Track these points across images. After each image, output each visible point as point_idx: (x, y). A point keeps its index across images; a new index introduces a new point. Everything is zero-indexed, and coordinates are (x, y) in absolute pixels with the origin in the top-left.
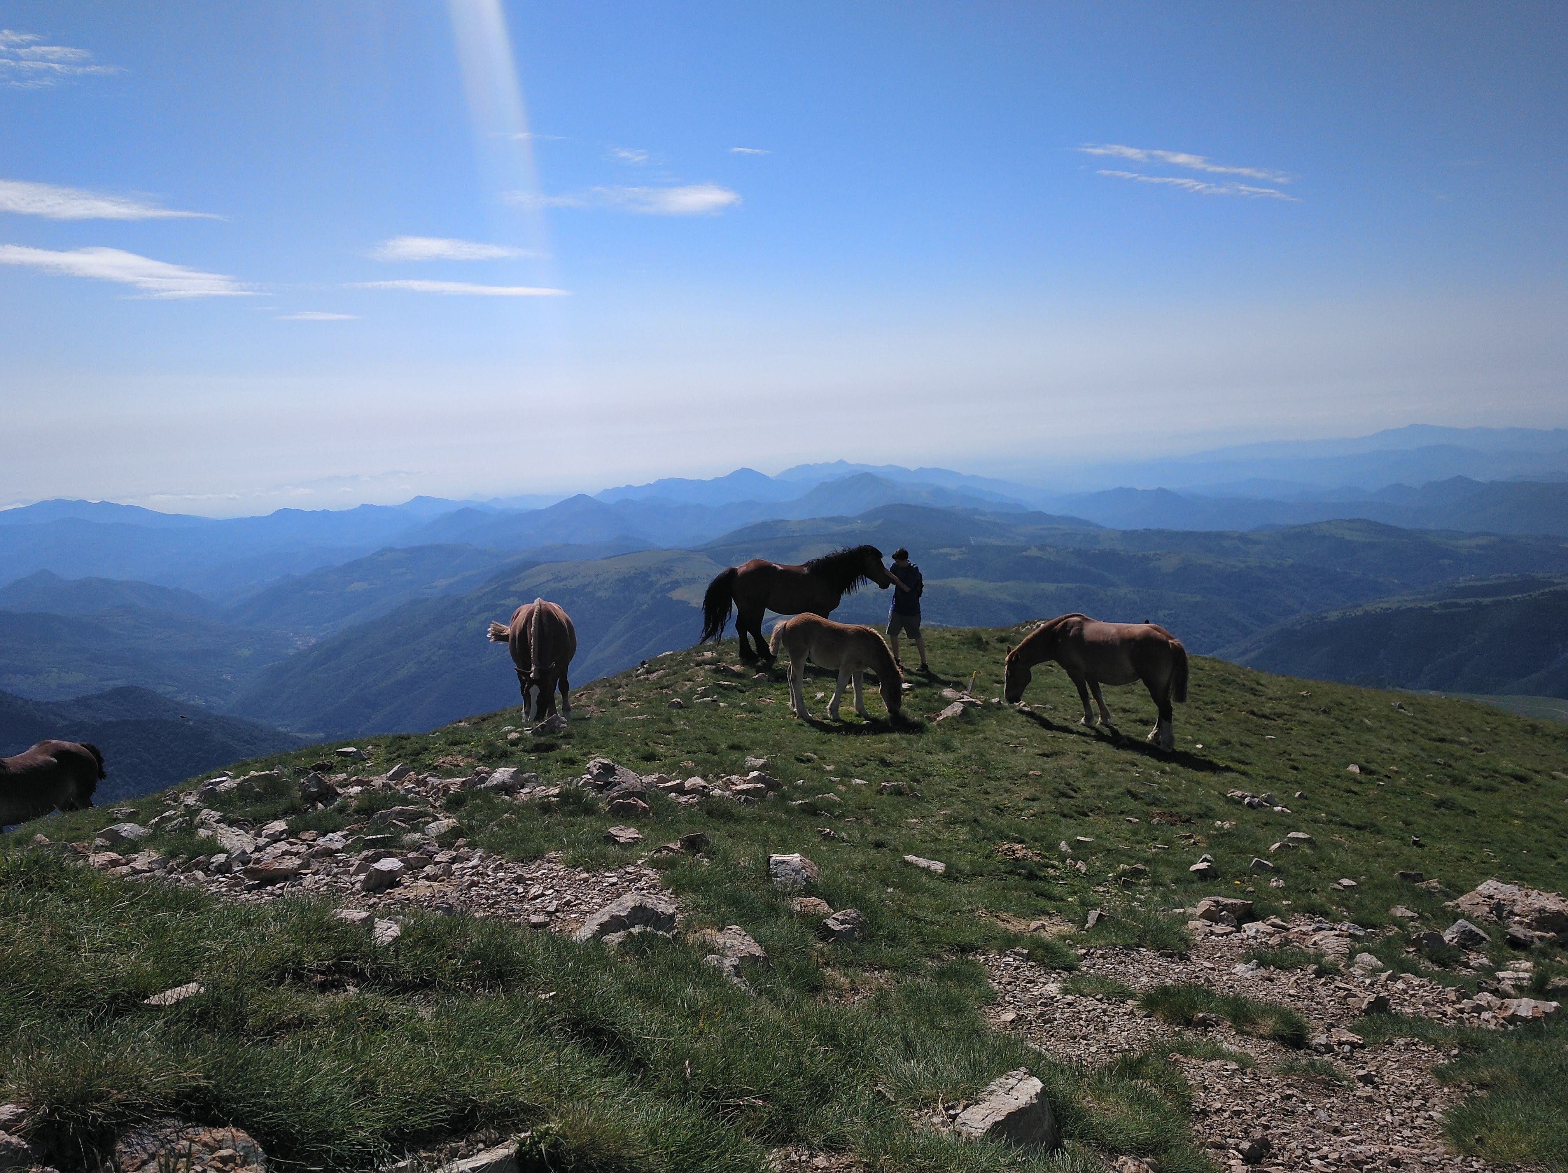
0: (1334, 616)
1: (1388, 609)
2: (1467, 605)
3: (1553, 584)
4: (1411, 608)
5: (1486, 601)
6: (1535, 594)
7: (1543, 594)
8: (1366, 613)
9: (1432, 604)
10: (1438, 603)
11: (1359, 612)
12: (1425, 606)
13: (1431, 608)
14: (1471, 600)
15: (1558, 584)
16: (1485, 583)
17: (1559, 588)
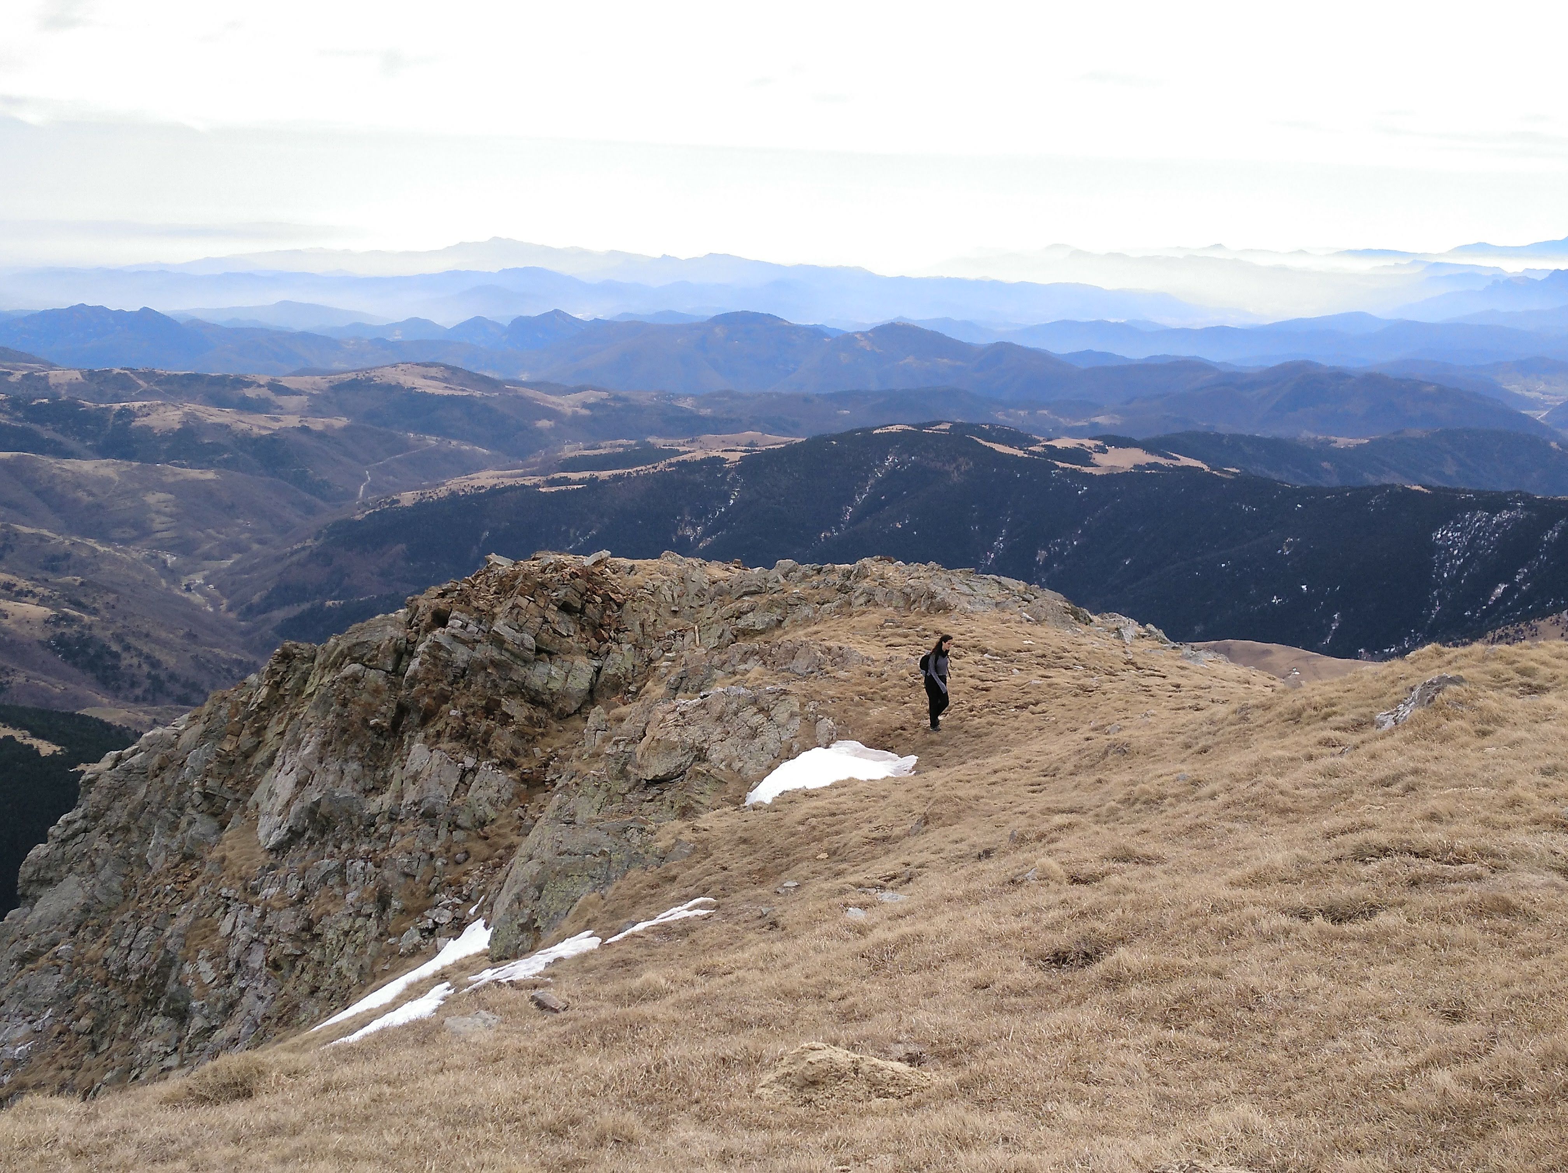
0: (408, 498)
1: (480, 488)
2: (581, 481)
3: (678, 453)
4: (511, 486)
5: (604, 475)
6: (661, 466)
7: (671, 465)
8: (453, 493)
9: (536, 480)
10: (543, 478)
11: (443, 492)
12: (527, 483)
13: (537, 486)
14: (587, 474)
15: (686, 453)
16: (596, 452)
17: (685, 457)
